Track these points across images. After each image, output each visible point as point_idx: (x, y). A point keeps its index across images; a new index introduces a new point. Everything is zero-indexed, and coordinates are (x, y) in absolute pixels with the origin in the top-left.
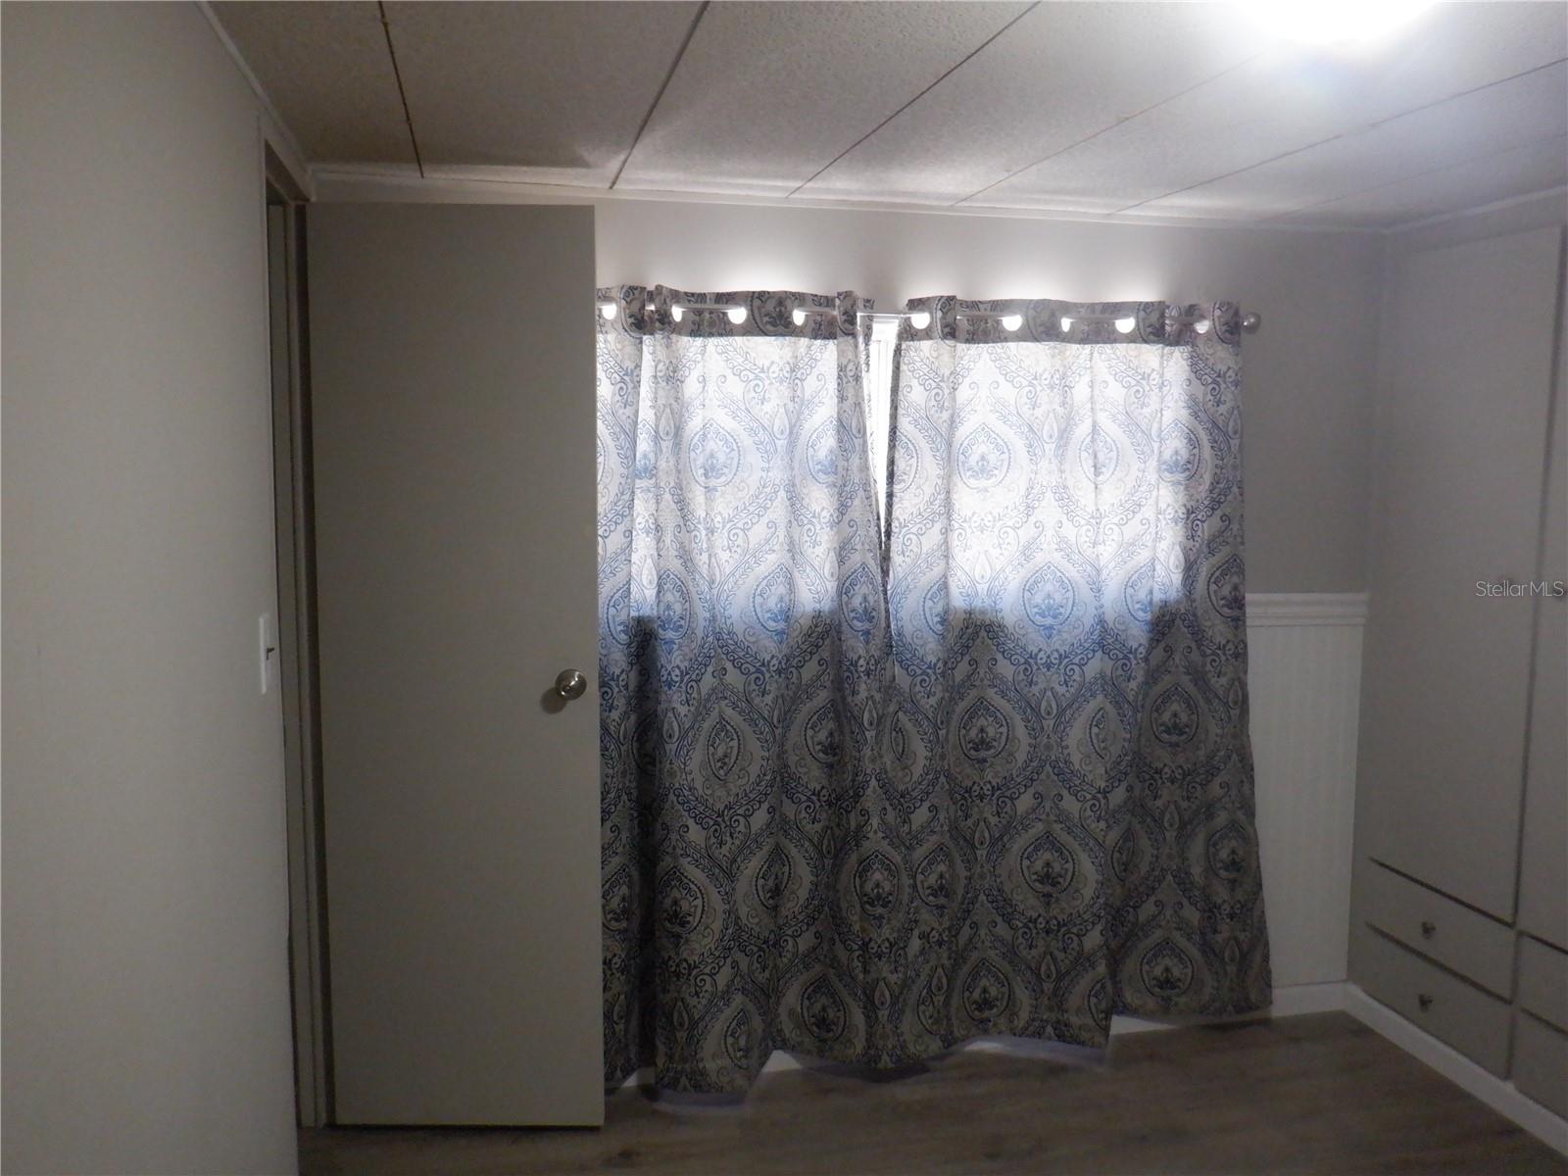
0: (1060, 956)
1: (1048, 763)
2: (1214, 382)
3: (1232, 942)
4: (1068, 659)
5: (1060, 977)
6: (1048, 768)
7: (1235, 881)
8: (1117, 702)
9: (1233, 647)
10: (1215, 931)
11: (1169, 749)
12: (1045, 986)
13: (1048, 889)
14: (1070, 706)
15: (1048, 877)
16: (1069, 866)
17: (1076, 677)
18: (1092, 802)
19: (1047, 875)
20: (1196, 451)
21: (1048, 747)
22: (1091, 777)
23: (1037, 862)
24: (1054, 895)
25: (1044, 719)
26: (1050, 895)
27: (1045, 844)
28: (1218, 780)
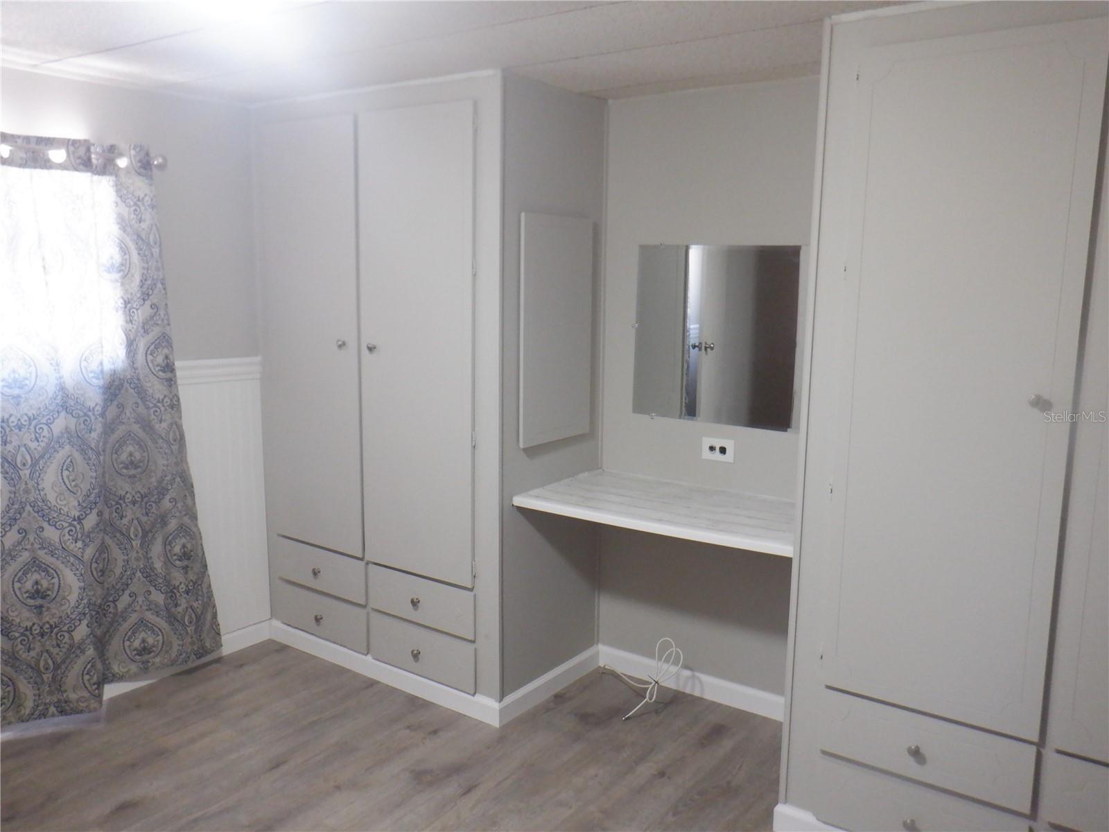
0: (55, 651)
1: (28, 504)
2: (135, 204)
3: (190, 610)
4: (37, 421)
5: (57, 667)
6: (28, 508)
7: (188, 567)
8: (83, 450)
9: (169, 401)
10: (176, 605)
11: (128, 480)
12: (45, 677)
13: (39, 602)
14: (42, 457)
15: (38, 593)
16: (56, 580)
17: (45, 433)
18: (69, 529)
19: (37, 591)
20: (127, 256)
21: (27, 491)
22: (66, 509)
23: (27, 584)
24: (45, 606)
25: (21, 470)
26: (41, 606)
27: (32, 568)
28: (168, 497)
